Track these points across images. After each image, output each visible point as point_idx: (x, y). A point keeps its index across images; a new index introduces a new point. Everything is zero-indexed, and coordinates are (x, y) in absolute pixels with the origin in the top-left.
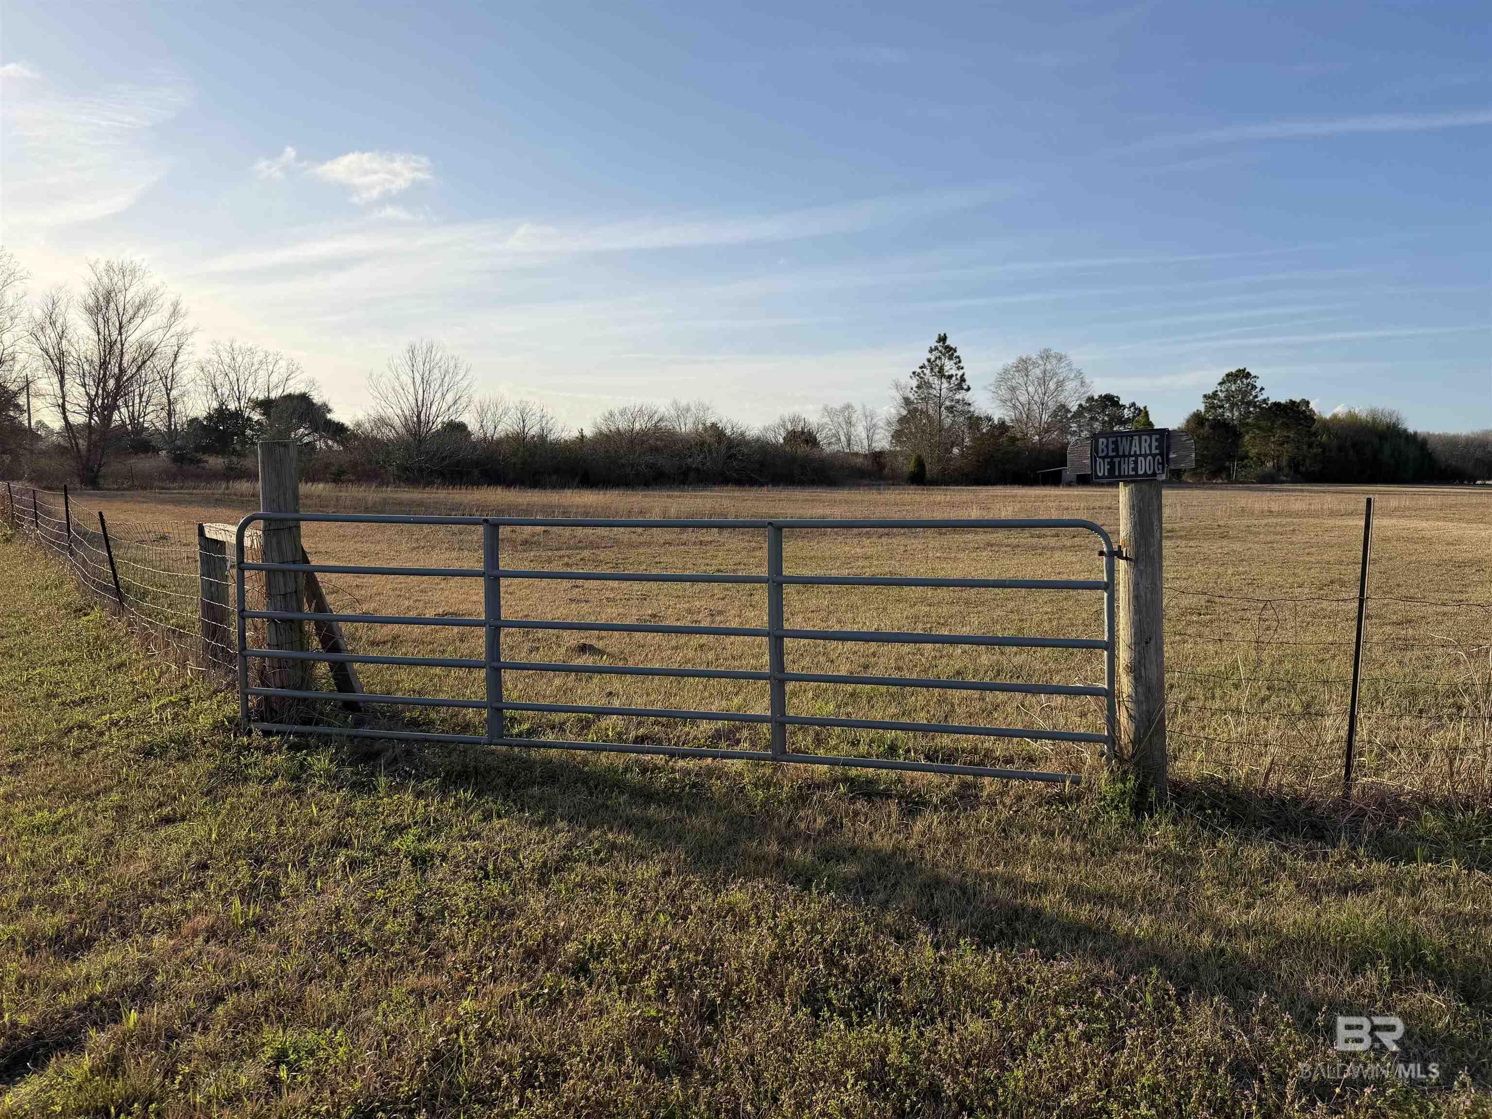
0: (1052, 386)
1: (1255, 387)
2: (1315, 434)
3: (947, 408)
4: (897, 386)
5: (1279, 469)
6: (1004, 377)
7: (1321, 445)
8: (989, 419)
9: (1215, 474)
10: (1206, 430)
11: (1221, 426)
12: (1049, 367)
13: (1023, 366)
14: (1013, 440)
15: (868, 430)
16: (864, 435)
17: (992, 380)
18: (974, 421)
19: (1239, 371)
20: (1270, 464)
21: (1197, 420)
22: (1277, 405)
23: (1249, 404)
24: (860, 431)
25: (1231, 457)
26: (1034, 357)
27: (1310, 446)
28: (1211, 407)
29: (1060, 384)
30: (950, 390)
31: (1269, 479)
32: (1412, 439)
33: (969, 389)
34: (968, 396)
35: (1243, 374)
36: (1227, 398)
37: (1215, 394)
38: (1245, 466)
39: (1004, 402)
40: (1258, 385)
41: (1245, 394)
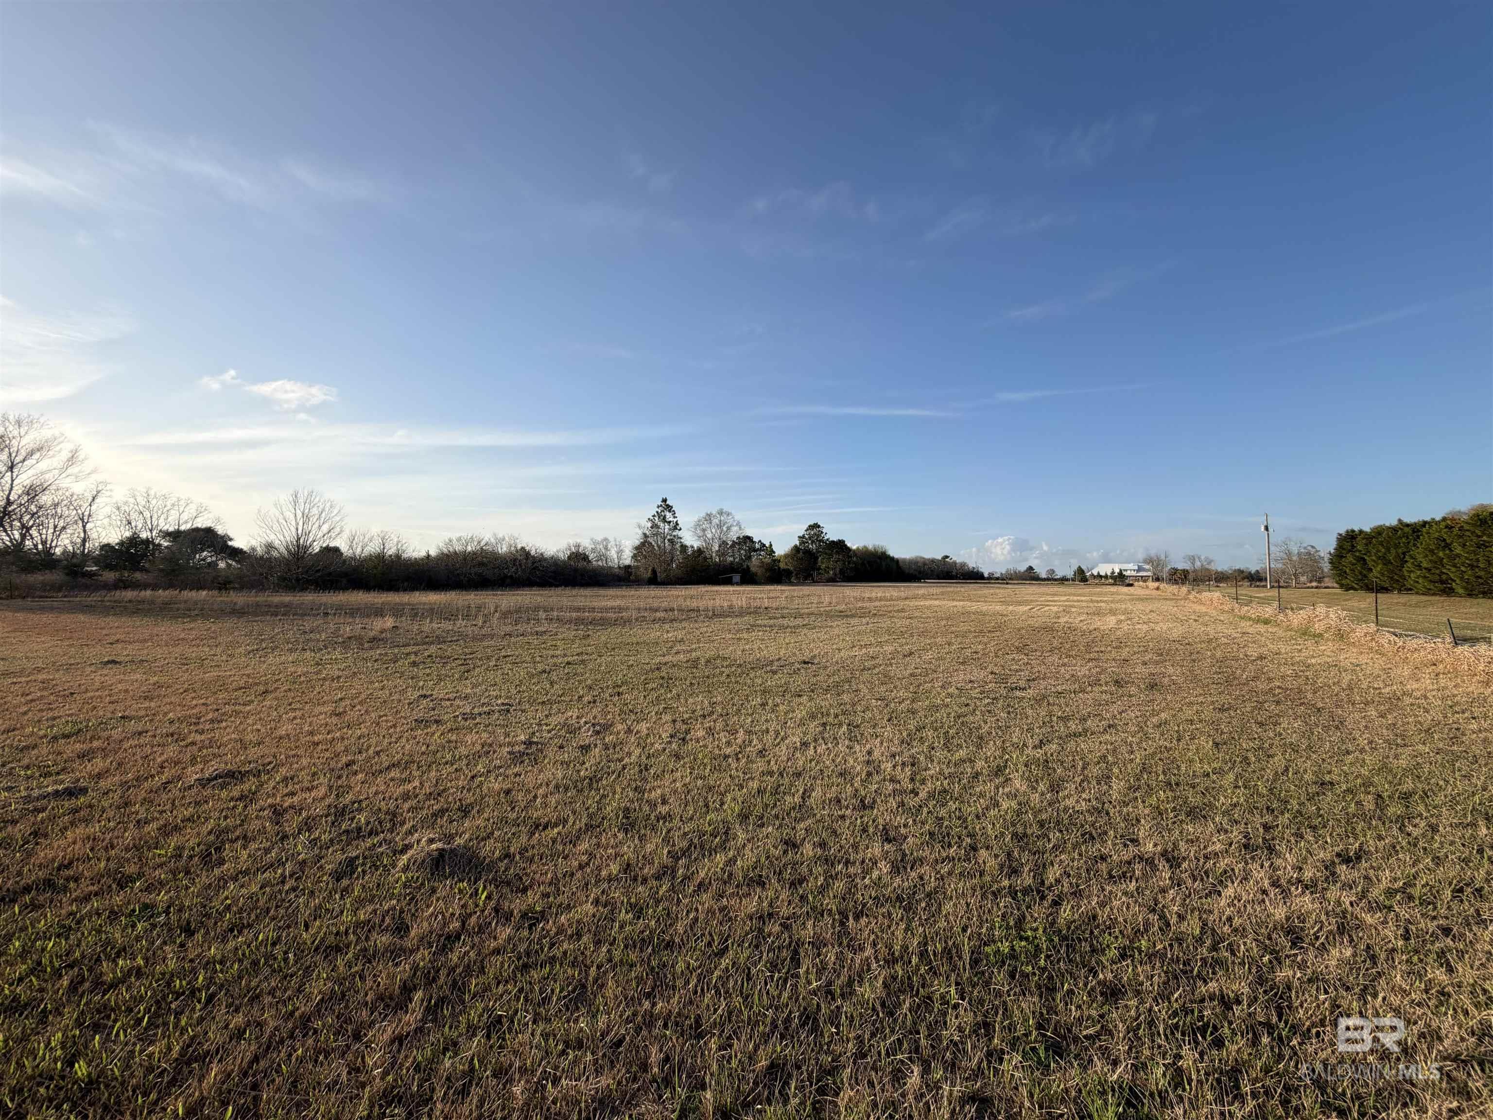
0: (725, 529)
1: (822, 532)
2: (851, 557)
3: (669, 540)
4: (639, 527)
5: (836, 575)
6: (698, 525)
7: (854, 563)
8: (692, 547)
9: (806, 578)
10: (801, 555)
11: (808, 552)
12: (722, 518)
13: (709, 517)
14: (705, 558)
15: (618, 553)
16: (615, 556)
17: (692, 525)
18: (684, 547)
19: (814, 524)
20: (831, 572)
21: (796, 549)
22: (833, 542)
23: (820, 541)
24: (613, 553)
25: (813, 569)
26: (714, 513)
27: (849, 563)
28: (802, 543)
29: (729, 528)
30: (670, 529)
31: (832, 580)
32: (892, 559)
33: (680, 529)
34: (680, 533)
35: (816, 526)
36: (810, 538)
37: (804, 536)
38: (820, 574)
39: (700, 537)
40: (824, 531)
41: (818, 536)
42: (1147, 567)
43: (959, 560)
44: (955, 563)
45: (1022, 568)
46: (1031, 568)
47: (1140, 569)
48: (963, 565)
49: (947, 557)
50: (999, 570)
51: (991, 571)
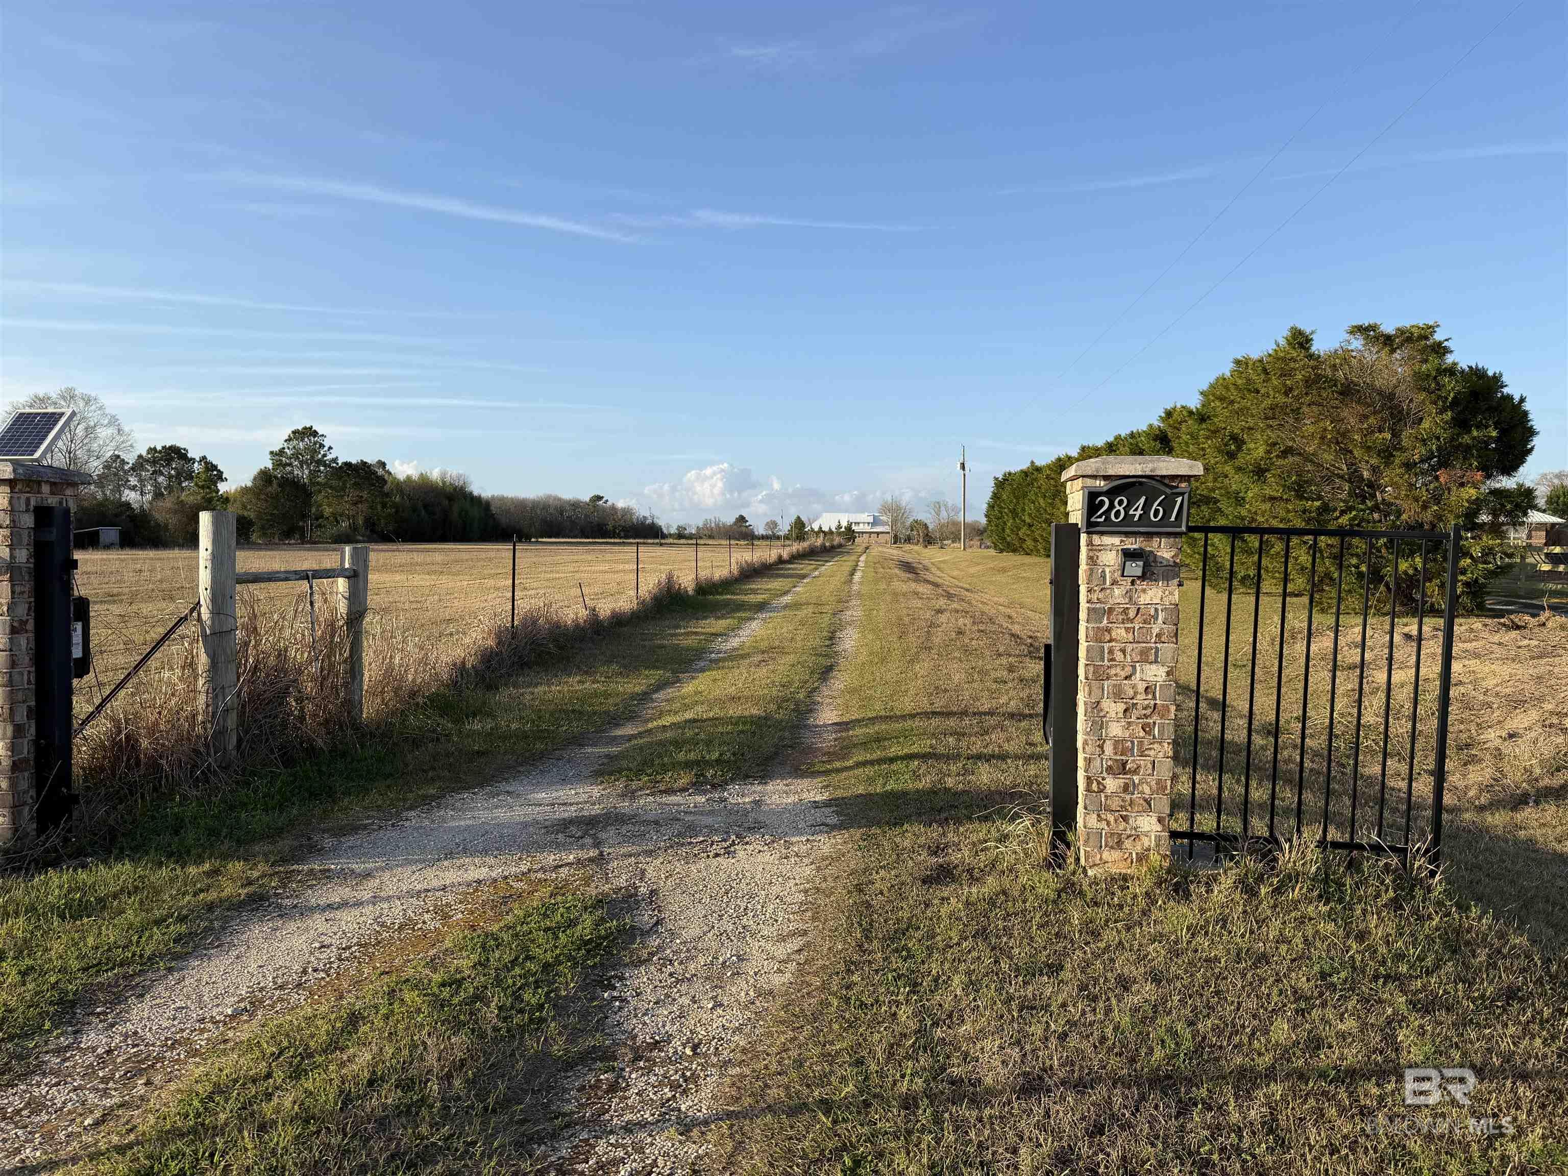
1: (322, 446)
2: (387, 495)
5: (355, 528)
7: (394, 506)
9: (289, 536)
10: (274, 488)
11: (291, 485)
19: (305, 428)
20: (345, 524)
21: (264, 477)
22: (348, 465)
23: (318, 463)
25: (304, 518)
27: (384, 506)
28: (278, 464)
31: (346, 539)
35: (309, 432)
36: (296, 456)
37: (282, 451)
38: (320, 526)
40: (327, 443)
41: (315, 452)
42: (884, 518)
43: (620, 504)
44: (613, 508)
45: (729, 519)
46: (742, 519)
47: (876, 522)
48: (627, 512)
49: (599, 498)
50: (693, 523)
51: (681, 523)
